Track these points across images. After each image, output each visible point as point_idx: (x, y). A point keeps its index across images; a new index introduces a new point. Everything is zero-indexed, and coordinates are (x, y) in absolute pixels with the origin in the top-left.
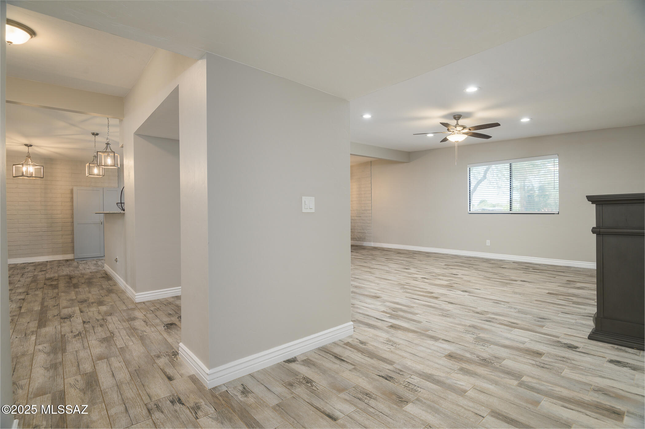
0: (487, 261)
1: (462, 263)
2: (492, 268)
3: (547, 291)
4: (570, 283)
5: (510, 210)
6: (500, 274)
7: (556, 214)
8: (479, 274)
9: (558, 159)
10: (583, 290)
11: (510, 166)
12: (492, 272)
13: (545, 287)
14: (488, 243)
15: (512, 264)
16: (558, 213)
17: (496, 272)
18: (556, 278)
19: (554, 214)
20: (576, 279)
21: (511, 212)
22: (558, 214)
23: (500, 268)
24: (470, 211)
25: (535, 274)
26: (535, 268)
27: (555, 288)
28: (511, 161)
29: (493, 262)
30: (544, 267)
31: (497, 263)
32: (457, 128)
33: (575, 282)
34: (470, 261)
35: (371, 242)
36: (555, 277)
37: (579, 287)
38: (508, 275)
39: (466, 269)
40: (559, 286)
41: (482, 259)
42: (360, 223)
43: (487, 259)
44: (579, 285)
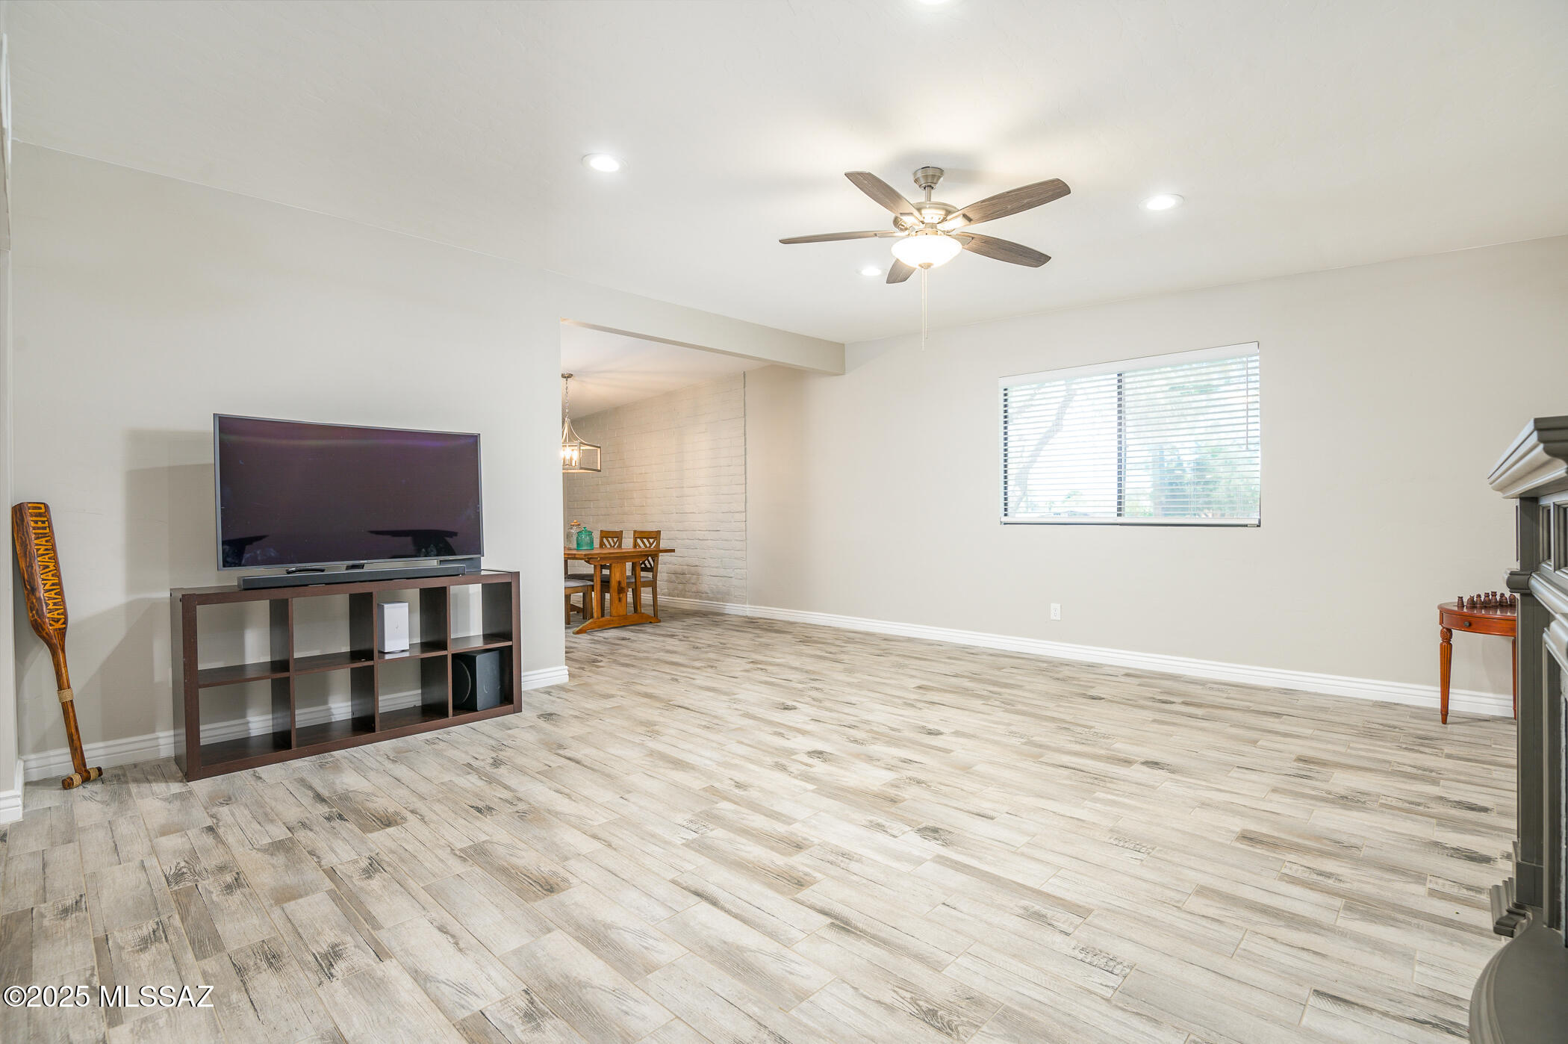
0: (1049, 668)
1: (974, 677)
2: (1060, 697)
3: (1238, 825)
4: (1310, 770)
5: (1119, 515)
6: (1079, 729)
7: (1253, 526)
8: (1013, 728)
9: (1258, 358)
10: (1358, 809)
11: (1120, 381)
12: (1053, 719)
13: (1227, 797)
14: (1055, 611)
15: (1123, 679)
16: (1257, 523)
17: (1068, 718)
18: (1262, 748)
19: (1246, 526)
20: (1325, 750)
21: (1120, 520)
22: (1259, 526)
23: (1085, 700)
24: (1006, 515)
25: (1192, 727)
26: (1189, 700)
27: (1263, 799)
28: (1119, 367)
29: (1066, 672)
30: (1217, 693)
31: (1077, 676)
32: (923, 211)
33: (1324, 763)
34: (1000, 669)
35: (745, 603)
36: (1254, 742)
37: (1343, 793)
38: (1103, 731)
39: (977, 704)
40: (1275, 790)
41: (1038, 659)
42: (718, 549)
43: (1051, 663)
44: (1343, 781)
